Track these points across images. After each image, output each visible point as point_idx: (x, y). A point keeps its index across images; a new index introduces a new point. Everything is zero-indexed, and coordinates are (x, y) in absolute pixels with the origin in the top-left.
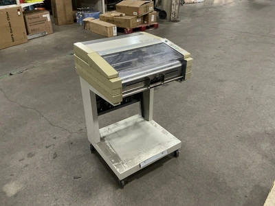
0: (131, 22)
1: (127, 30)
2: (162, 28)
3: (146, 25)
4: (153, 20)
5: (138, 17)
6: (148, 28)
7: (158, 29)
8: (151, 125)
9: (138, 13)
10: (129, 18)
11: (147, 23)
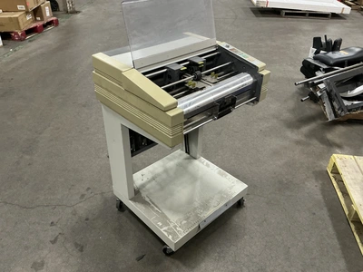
0: (20, 21)
1: (16, 34)
2: (63, 24)
3: (41, 23)
4: (48, 14)
5: (27, 13)
6: (45, 26)
7: (60, 26)
8: (201, 165)
9: (26, 7)
10: (16, 15)
11: (42, 19)
